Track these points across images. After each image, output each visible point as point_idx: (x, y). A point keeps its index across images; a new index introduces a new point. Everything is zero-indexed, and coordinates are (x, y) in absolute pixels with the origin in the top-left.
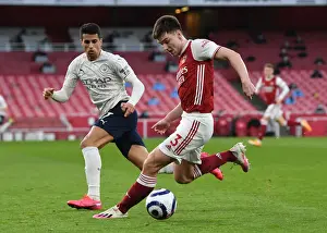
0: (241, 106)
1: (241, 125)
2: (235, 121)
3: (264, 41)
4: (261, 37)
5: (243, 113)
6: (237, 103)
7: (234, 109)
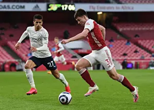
0: (7, 57)
1: (7, 66)
2: (4, 64)
3: (18, 27)
4: (16, 26)
5: (8, 61)
6: (5, 56)
7: (4, 59)
